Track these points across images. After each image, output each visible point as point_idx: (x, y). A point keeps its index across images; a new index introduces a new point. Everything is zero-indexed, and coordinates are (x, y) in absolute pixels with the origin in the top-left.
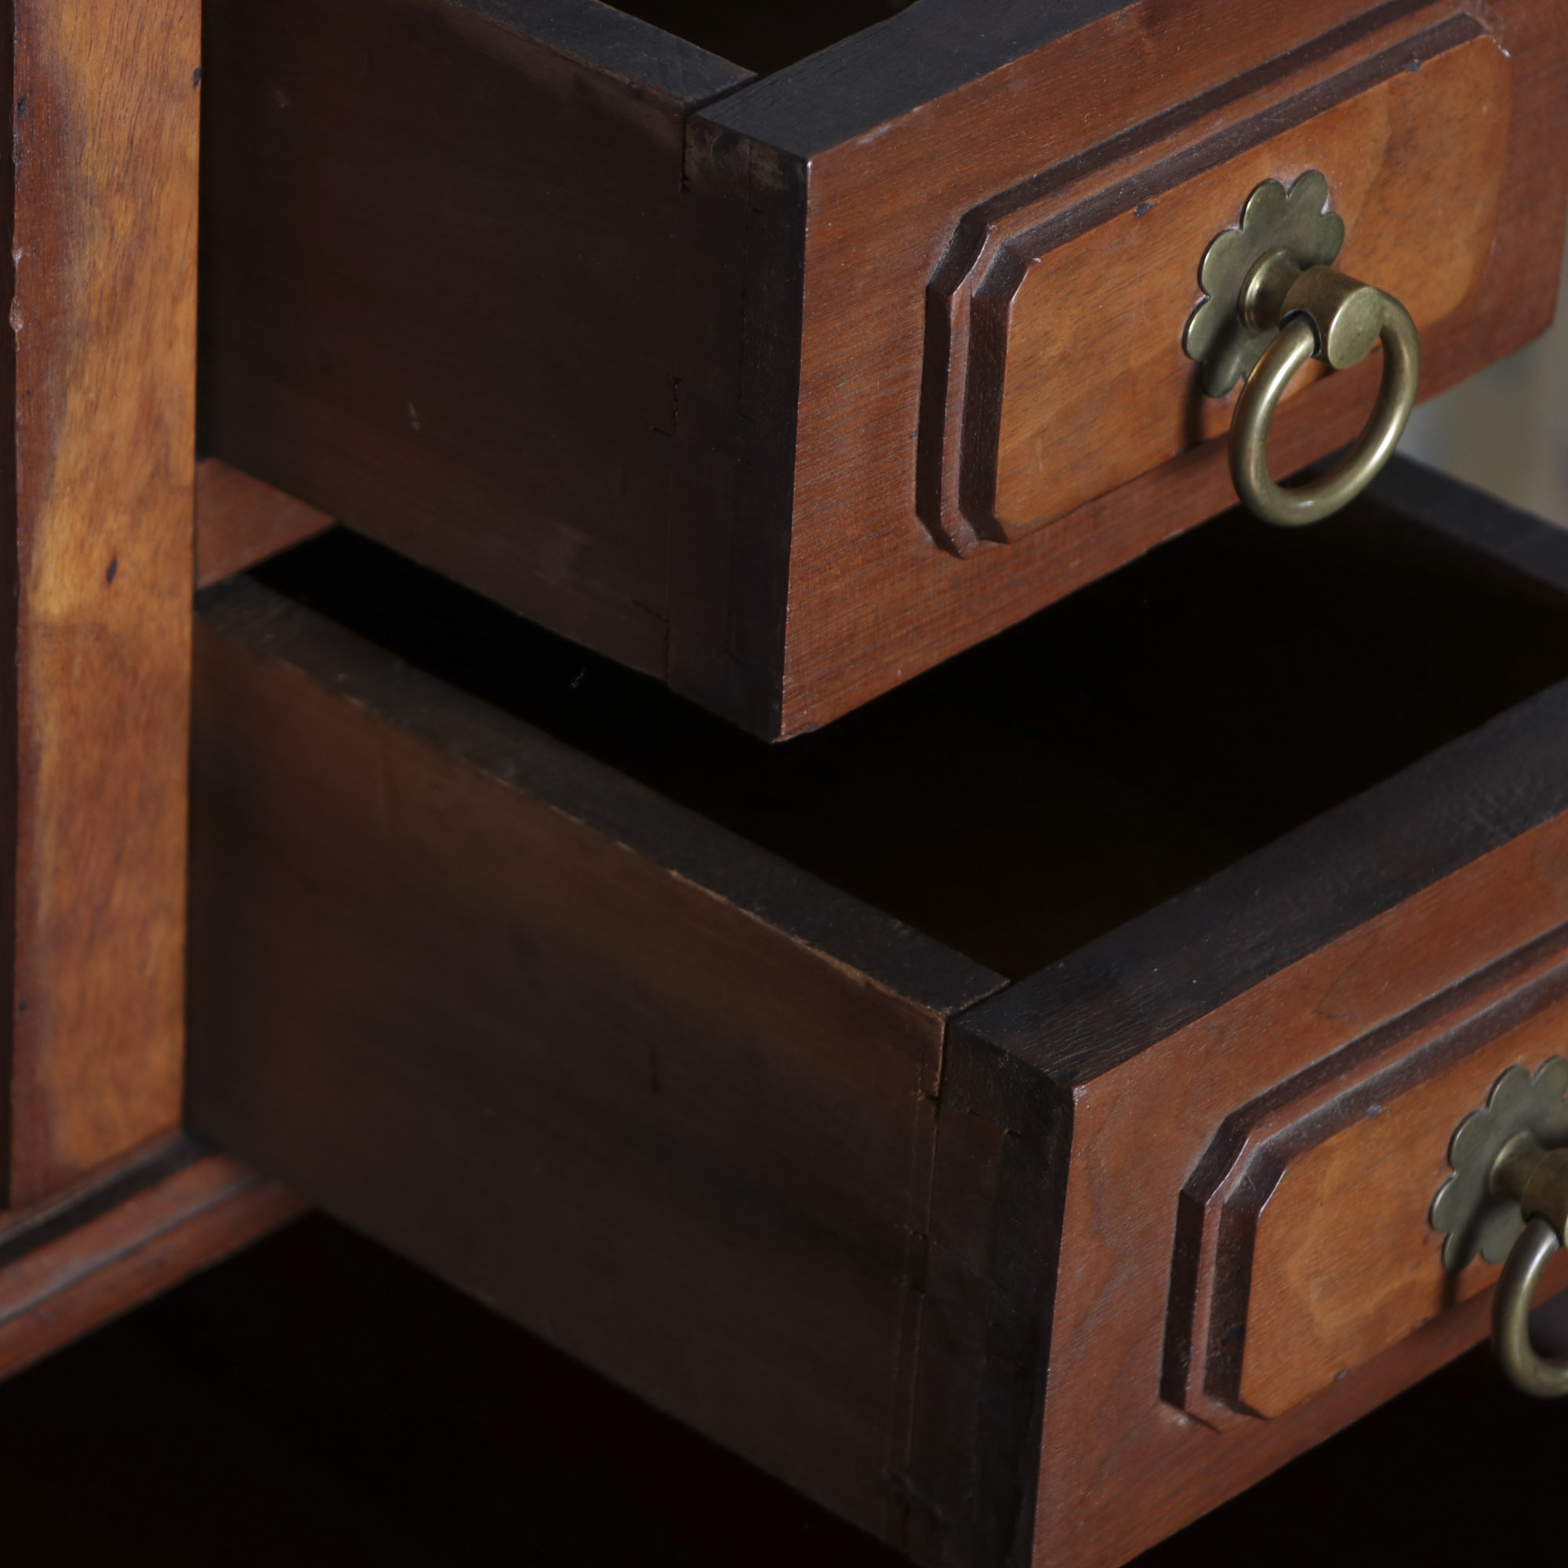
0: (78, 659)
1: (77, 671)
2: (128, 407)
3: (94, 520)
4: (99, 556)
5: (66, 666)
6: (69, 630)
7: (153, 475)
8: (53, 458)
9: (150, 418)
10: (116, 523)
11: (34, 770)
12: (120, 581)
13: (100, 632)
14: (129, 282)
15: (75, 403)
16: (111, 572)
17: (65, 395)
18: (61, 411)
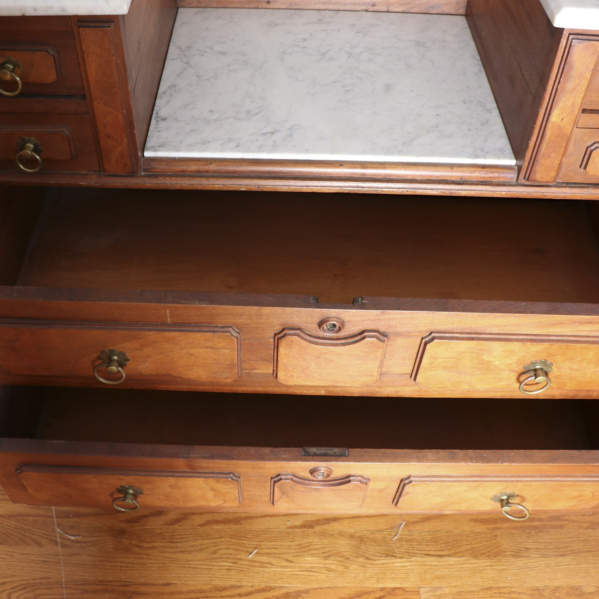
0: (555, 127)
1: (554, 128)
2: (570, 103)
3: (562, 113)
4: (561, 117)
5: (553, 127)
6: (555, 123)
7: (571, 111)
8: (558, 104)
9: (573, 105)
10: (564, 115)
11: (545, 136)
12: (563, 121)
13: (559, 126)
14: (575, 89)
15: (563, 99)
16: (562, 120)
17: (562, 98)
18: (561, 99)
